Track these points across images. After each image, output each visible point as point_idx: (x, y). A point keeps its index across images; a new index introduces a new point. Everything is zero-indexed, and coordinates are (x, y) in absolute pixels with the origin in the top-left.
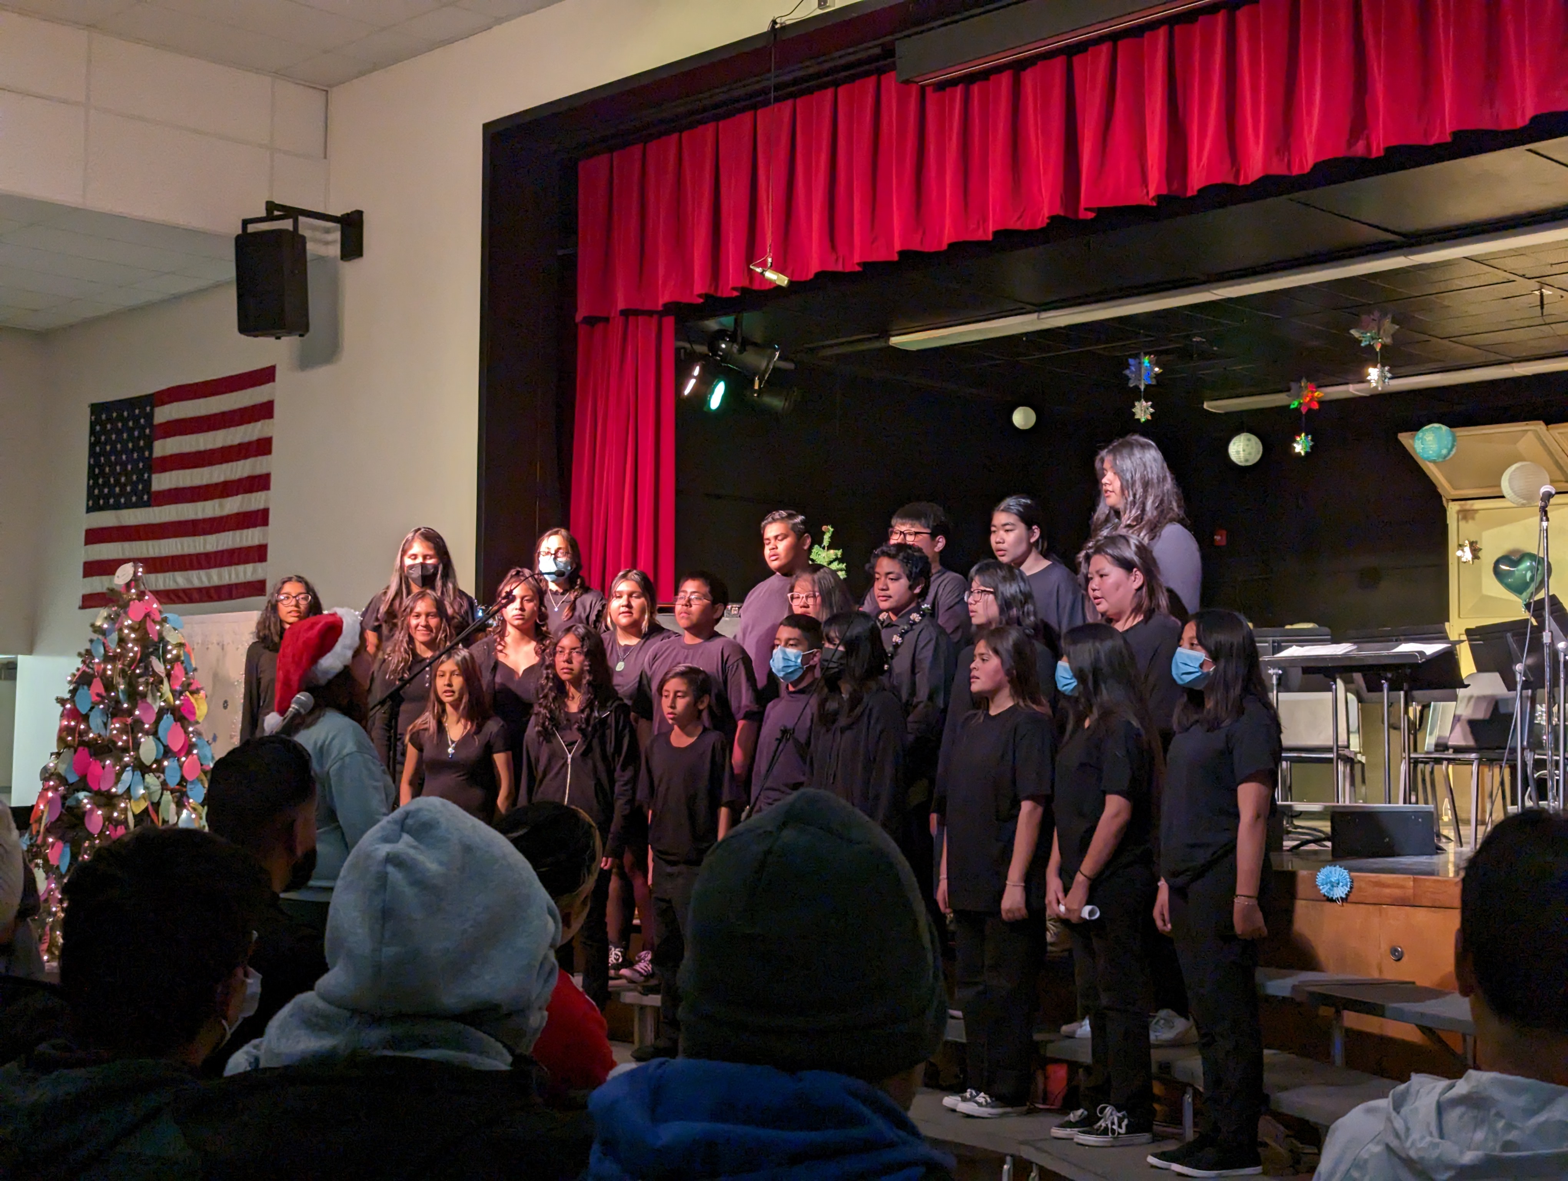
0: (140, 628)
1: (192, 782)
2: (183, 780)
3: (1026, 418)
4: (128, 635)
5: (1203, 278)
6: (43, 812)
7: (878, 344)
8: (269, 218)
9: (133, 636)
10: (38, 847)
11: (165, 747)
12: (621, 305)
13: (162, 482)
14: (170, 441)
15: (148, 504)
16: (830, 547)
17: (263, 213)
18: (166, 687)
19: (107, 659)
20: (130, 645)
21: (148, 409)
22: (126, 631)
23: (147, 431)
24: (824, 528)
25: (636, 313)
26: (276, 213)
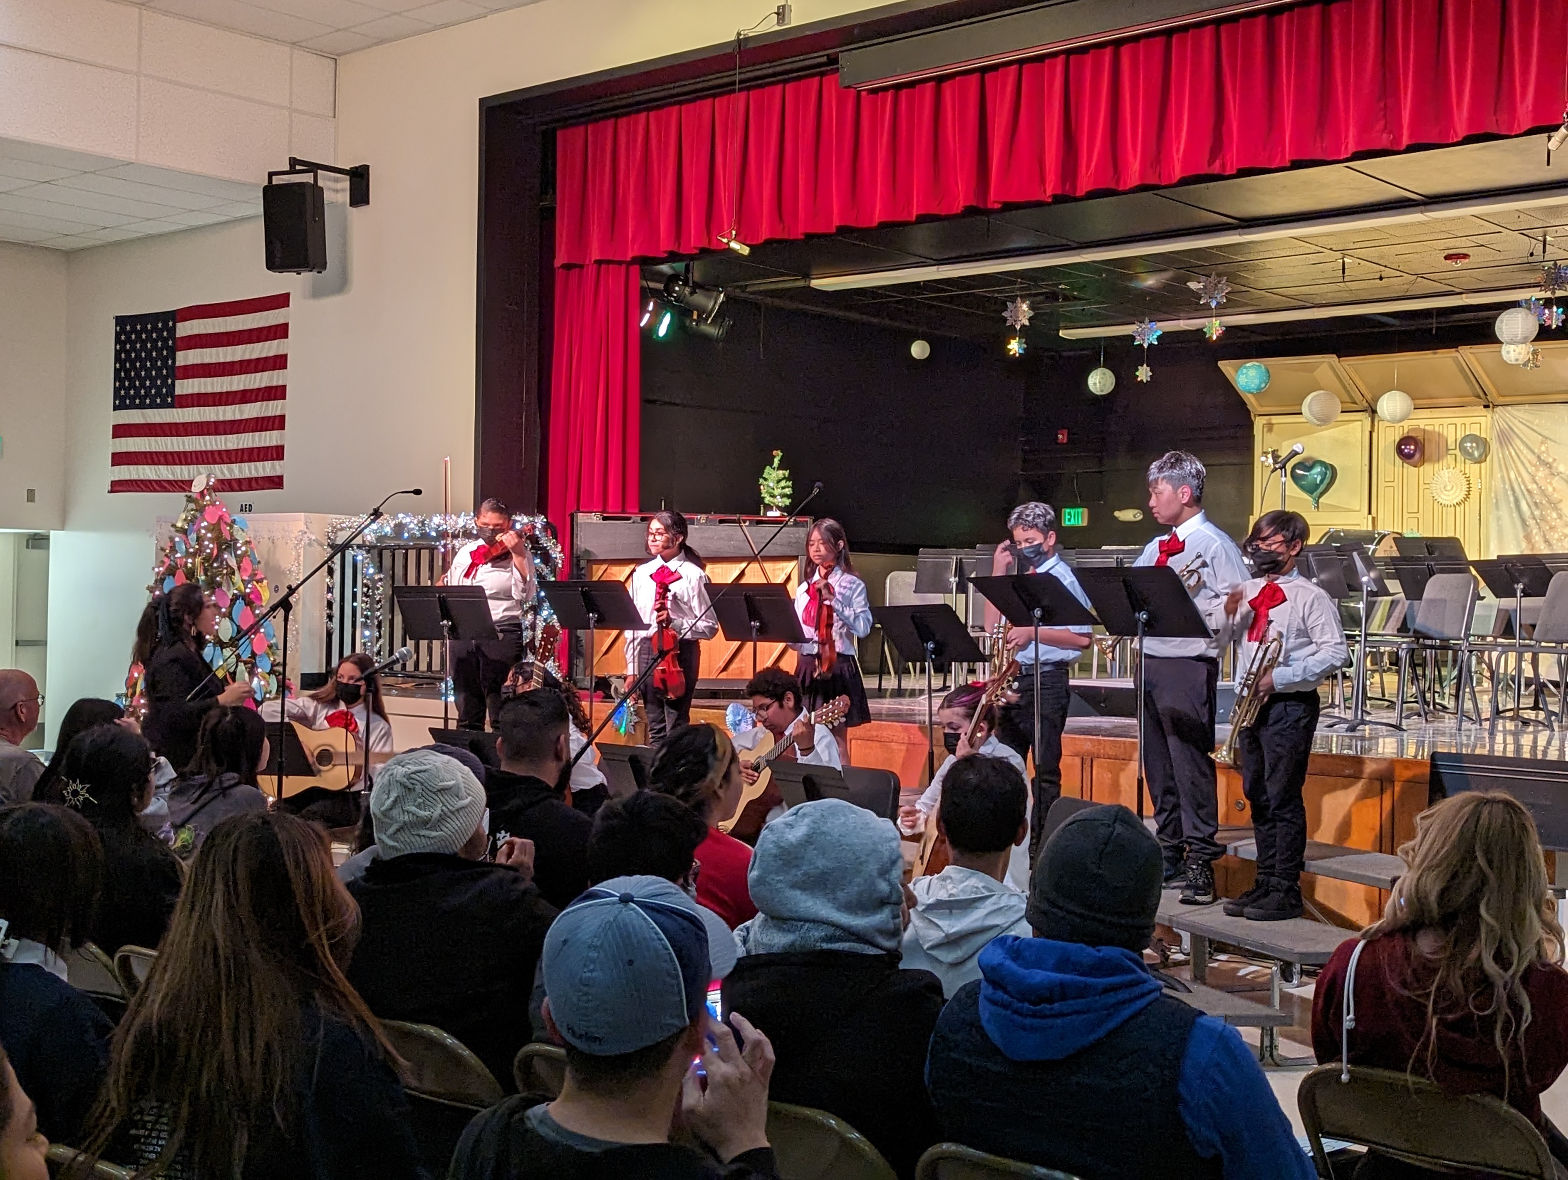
0: (215, 528)
1: (261, 656)
2: (254, 655)
3: (923, 350)
4: (205, 535)
5: (1075, 245)
6: (137, 679)
7: (801, 284)
8: (292, 171)
9: (209, 535)
10: (134, 707)
11: (238, 626)
12: (595, 255)
13: (185, 387)
14: (191, 352)
15: (172, 406)
16: (779, 468)
17: (287, 168)
18: (237, 578)
19: (188, 554)
20: (206, 543)
21: (171, 324)
22: (203, 531)
23: (170, 343)
24: (774, 453)
25: (609, 262)
26: (298, 167)
